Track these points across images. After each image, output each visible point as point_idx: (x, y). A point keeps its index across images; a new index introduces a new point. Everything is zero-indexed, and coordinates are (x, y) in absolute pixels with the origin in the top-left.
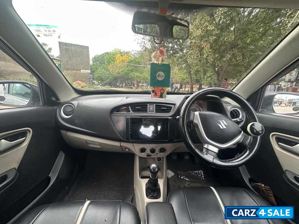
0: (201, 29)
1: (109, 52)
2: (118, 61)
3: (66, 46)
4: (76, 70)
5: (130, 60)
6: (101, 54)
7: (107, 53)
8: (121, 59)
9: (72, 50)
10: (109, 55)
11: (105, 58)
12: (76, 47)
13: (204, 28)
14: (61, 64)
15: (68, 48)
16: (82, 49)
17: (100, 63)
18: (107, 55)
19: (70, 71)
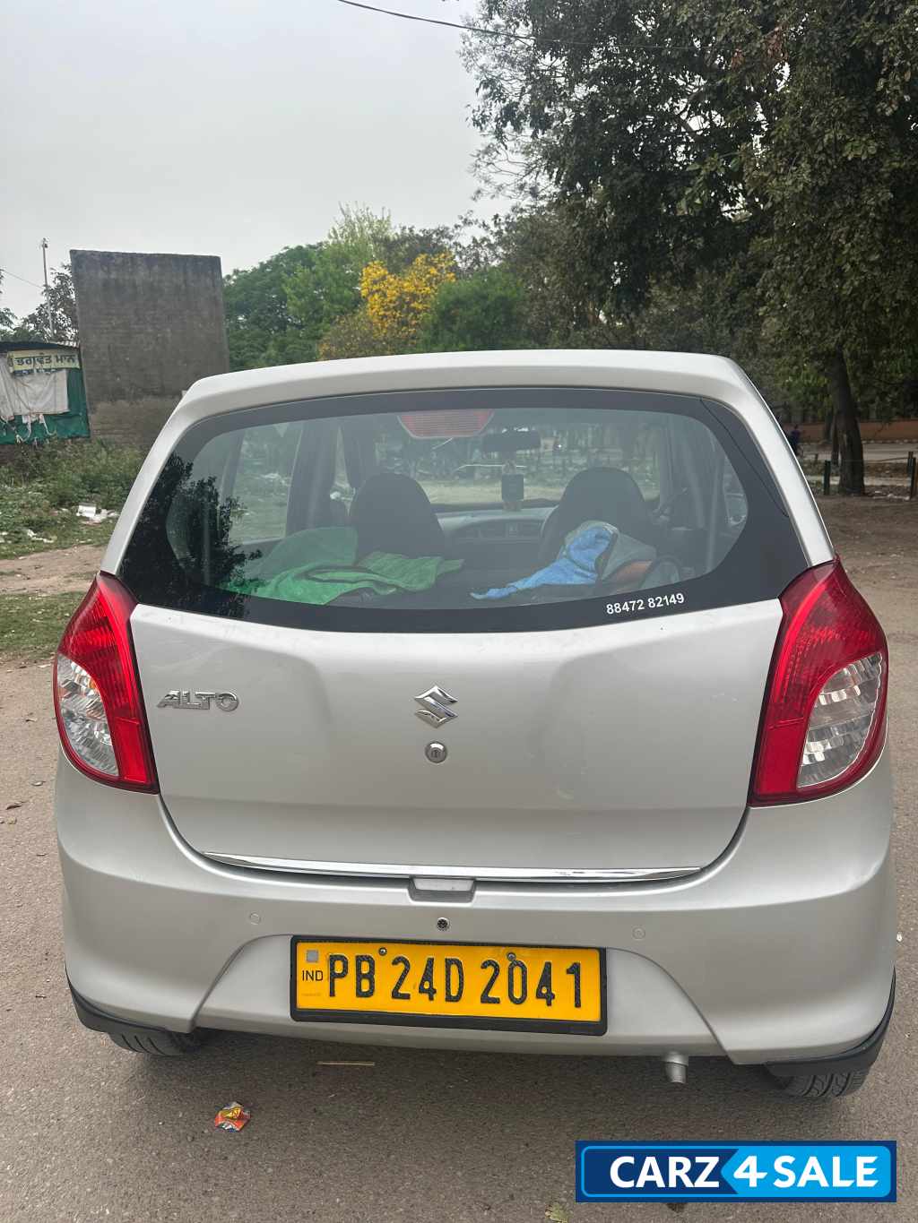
0: (811, 161)
1: (311, 247)
2: (374, 307)
3: (109, 272)
4: (155, 394)
5: (451, 298)
6: (258, 266)
7: (299, 256)
8: (392, 293)
9: (134, 286)
10: (309, 264)
11: (288, 290)
12: (156, 268)
13: (823, 157)
14: (84, 370)
15: (116, 280)
16: (185, 273)
17: (257, 322)
18: (299, 263)
19: (128, 405)
